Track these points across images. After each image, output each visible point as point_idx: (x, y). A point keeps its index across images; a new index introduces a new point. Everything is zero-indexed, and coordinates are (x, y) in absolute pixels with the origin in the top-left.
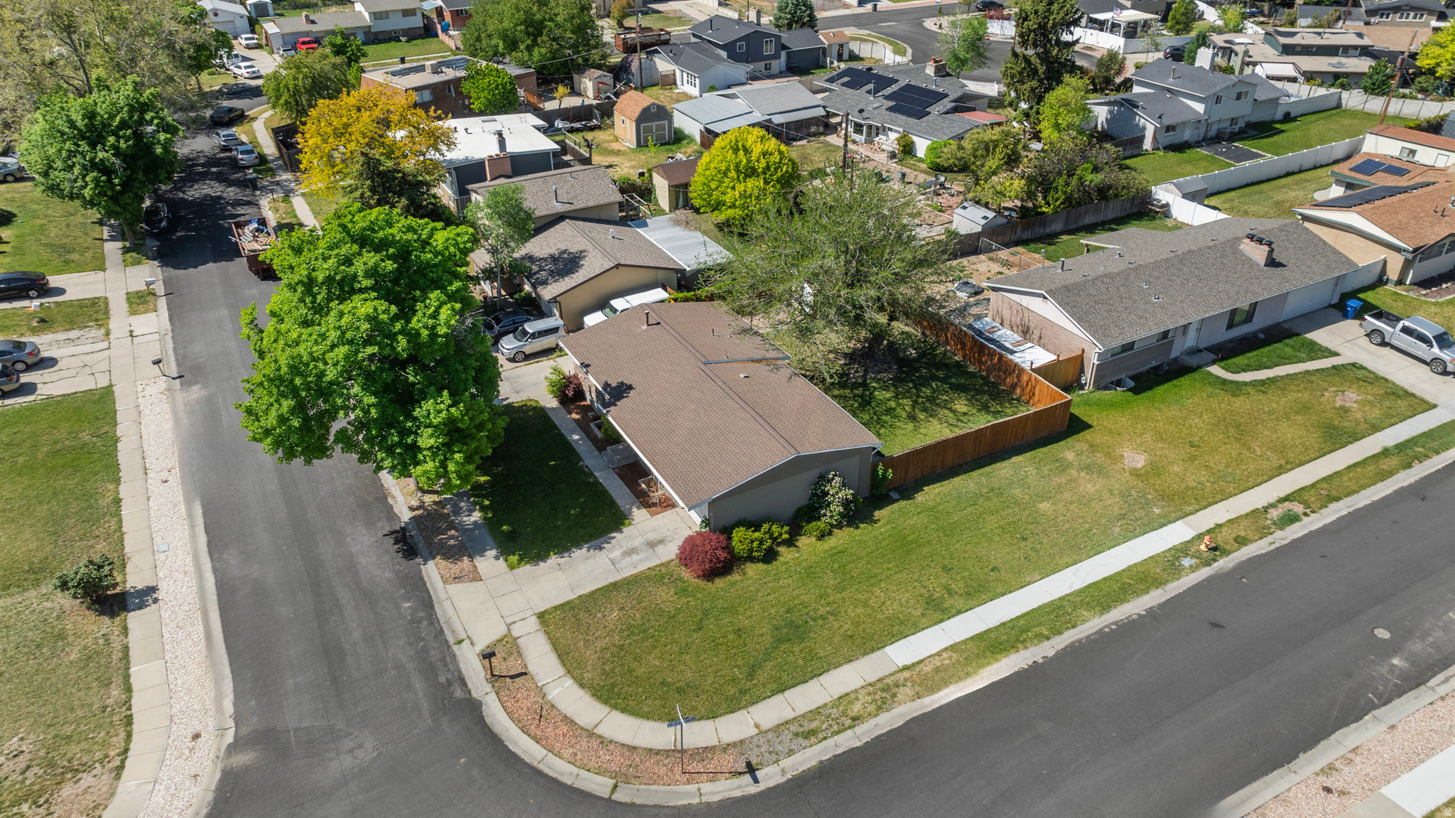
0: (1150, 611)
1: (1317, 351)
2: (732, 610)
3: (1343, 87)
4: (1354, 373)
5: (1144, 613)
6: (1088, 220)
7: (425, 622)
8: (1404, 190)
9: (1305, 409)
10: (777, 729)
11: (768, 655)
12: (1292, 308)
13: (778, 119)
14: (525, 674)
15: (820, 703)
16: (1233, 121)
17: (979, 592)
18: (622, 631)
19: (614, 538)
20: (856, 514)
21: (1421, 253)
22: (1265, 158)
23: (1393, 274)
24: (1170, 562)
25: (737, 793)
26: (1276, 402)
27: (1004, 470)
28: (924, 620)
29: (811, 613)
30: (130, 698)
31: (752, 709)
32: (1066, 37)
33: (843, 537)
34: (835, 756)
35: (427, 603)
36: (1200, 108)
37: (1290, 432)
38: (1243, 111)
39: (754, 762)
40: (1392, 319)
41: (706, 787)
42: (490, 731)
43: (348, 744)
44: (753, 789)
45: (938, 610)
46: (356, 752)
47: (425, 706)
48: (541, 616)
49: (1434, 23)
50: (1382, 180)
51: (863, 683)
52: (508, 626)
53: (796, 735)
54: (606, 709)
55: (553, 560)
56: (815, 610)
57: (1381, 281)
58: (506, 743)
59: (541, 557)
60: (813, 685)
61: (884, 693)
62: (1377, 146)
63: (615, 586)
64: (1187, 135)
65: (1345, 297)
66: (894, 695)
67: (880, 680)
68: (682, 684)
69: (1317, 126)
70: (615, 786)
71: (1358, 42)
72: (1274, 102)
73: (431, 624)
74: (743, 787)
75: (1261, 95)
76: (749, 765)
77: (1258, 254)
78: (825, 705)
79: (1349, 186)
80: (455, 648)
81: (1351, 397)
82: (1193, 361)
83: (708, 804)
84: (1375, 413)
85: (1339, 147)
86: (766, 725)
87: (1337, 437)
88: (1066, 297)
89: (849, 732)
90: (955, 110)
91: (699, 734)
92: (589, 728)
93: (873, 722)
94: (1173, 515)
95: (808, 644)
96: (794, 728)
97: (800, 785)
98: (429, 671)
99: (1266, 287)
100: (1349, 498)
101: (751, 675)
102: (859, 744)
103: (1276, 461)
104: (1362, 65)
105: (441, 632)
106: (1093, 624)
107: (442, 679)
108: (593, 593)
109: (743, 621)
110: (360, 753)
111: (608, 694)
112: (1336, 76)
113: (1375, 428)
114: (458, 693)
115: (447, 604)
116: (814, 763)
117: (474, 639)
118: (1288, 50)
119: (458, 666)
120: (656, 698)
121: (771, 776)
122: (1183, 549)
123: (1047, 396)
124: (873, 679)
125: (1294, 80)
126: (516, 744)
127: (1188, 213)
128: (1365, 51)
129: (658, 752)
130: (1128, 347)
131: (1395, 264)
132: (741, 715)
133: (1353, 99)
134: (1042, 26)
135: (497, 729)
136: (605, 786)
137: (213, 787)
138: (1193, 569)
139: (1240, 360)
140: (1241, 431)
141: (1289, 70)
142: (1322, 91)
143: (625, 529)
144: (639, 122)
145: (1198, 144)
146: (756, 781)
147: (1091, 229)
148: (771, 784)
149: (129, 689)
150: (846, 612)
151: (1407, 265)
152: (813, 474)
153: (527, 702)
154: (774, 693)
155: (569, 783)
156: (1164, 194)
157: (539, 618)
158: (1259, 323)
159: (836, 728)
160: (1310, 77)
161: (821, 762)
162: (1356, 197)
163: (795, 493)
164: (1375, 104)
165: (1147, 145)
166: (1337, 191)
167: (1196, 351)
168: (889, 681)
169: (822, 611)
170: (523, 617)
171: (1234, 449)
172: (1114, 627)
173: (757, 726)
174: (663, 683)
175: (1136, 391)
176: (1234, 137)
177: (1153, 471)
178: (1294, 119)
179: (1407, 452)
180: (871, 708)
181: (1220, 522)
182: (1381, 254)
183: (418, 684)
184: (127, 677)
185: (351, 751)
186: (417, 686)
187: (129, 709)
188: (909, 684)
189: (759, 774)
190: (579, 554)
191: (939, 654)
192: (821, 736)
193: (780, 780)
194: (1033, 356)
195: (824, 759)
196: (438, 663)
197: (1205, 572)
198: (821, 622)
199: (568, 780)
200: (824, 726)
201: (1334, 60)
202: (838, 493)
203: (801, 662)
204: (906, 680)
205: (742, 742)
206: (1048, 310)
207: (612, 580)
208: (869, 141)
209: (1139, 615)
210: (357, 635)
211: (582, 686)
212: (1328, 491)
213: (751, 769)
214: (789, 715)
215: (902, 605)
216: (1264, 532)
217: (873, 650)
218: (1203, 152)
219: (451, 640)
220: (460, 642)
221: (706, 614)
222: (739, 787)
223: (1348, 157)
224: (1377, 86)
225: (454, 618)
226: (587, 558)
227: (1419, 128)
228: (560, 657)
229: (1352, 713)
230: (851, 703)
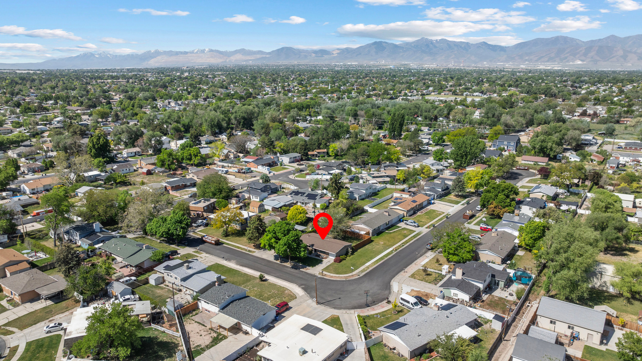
1: (399, 227)
2: (344, 265)
3: (386, 184)
4: (404, 229)
6: (356, 214)
8: (403, 202)
9: (400, 234)
10: (358, 272)
12: (394, 222)
13: (287, 204)
16: (370, 193)
18: (333, 268)
20: (352, 254)
21: (408, 211)
22: (378, 200)
23: (405, 215)
24: (392, 252)
26: (397, 234)
27: (367, 247)
32: (340, 181)
33: (352, 256)
36: (364, 191)
37: (399, 237)
38: (371, 191)
40: (407, 221)
45: (368, 261)
49: (396, 169)
50: (399, 201)
57: (404, 216)
59: (315, 266)
62: (396, 195)
64: (363, 197)
65: (400, 219)
69: (384, 191)
71: (385, 174)
72: (376, 188)
74: (359, 277)
75: (374, 187)
77: (387, 214)
79: (394, 202)
81: (405, 232)
82: (383, 231)
83: (356, 279)
84: (409, 233)
85: (390, 196)
87: (405, 236)
88: (364, 223)
90: (321, 198)
91: (350, 274)
92: (338, 276)
94: (389, 247)
99: (390, 219)
103: (399, 240)
104: (388, 179)
106: (386, 259)
111: (338, 274)
112: (384, 182)
113: (410, 235)
118: (374, 177)
121: (361, 275)
122: (392, 250)
123: (367, 237)
125: (377, 183)
127: (371, 210)
128: (387, 176)
129: (348, 276)
130: (375, 229)
131: (405, 213)
132: (354, 272)
133: (389, 186)
134: (336, 181)
138: (394, 252)
139: (389, 230)
140: (393, 238)
141: (375, 181)
142: (382, 185)
144: (259, 208)
145: (365, 198)
147: (357, 215)
151: (407, 213)
152: (346, 249)
153: (329, 277)
156: (366, 208)
158: (390, 224)
160: (380, 182)
162: (396, 204)
163: (345, 252)
164: (392, 187)
165: (357, 200)
166: (393, 204)
167: (383, 229)
171: (394, 240)
174: (343, 272)
175: (377, 235)
176: (371, 196)
177: (384, 244)
178: (380, 191)
179: (414, 237)
182: (403, 212)
194: (363, 233)
197: (396, 252)
201: (383, 178)
202: (350, 250)
205: (355, 274)
206: (362, 226)
207: (327, 266)
208: (305, 206)
211: (334, 274)
212: (407, 242)
215: (364, 261)
216: (401, 247)
217: (364, 265)
218: (367, 200)
223: (392, 198)
224: (392, 183)
227: (401, 191)
228: (328, 272)
229: (416, 259)
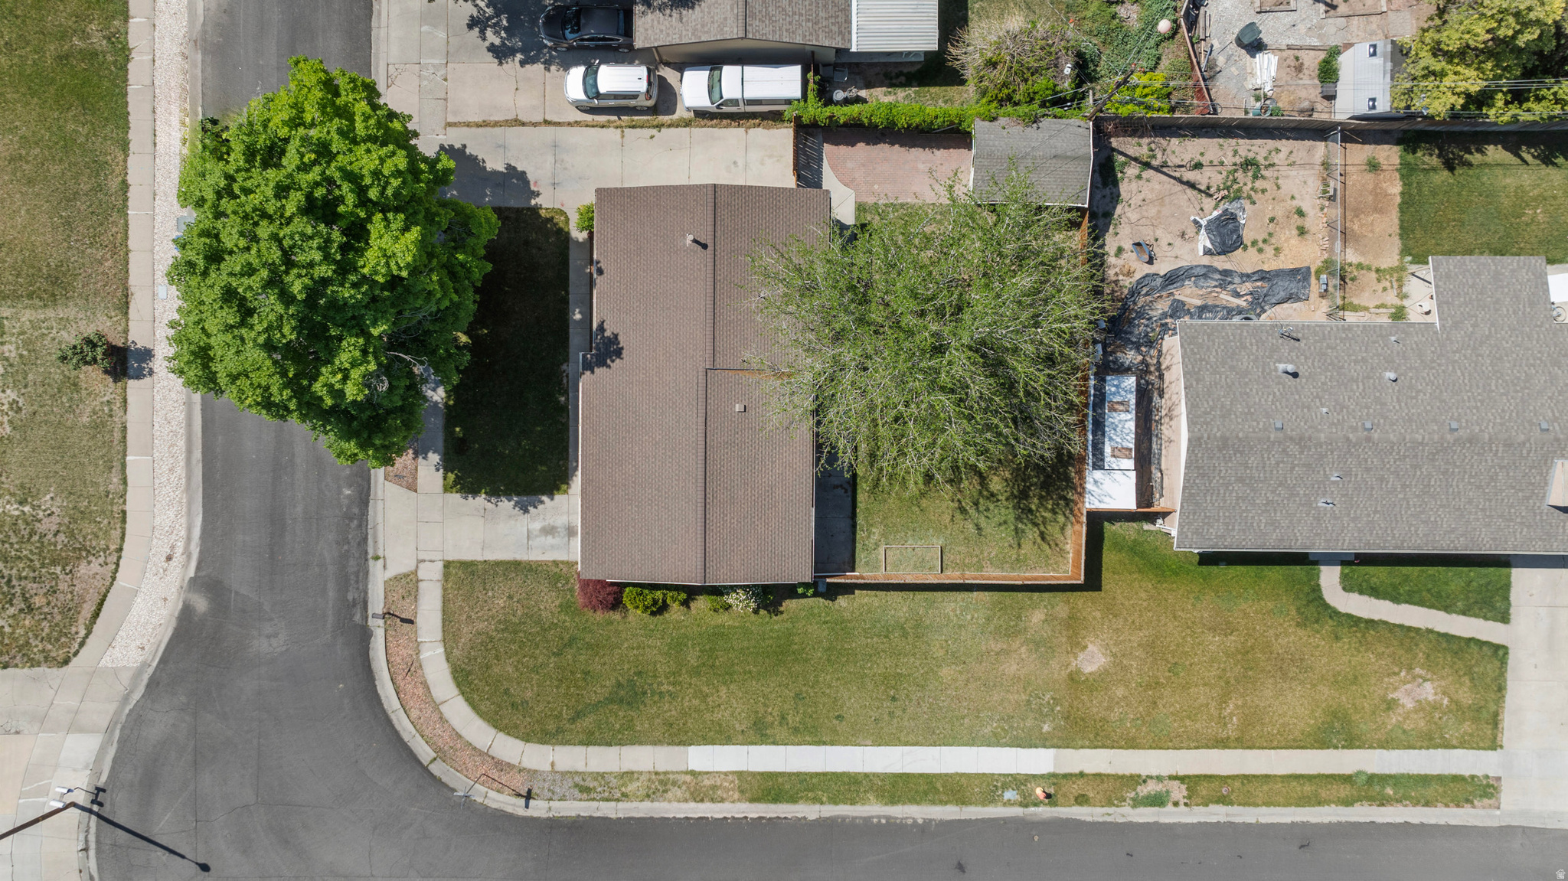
0: (928, 822)
2: (594, 648)
5: (920, 821)
7: (355, 522)
9: (1350, 682)
10: (564, 774)
11: (596, 706)
14: (411, 622)
15: (608, 770)
17: (810, 733)
18: (500, 622)
19: (542, 502)
24: (991, 787)
25: (509, 809)
26: (1333, 657)
27: (954, 604)
28: (741, 737)
29: (655, 686)
30: (125, 491)
31: (558, 748)
33: (736, 616)
34: (590, 817)
35: (364, 498)
37: (1291, 704)
39: (534, 791)
41: (492, 794)
42: (369, 666)
43: (268, 629)
44: (521, 812)
45: (760, 733)
46: (272, 639)
47: (330, 620)
48: (448, 565)
51: (651, 769)
52: (420, 561)
53: (576, 785)
54: (456, 691)
55: (481, 500)
56: (661, 684)
58: (377, 683)
60: (614, 751)
61: (661, 784)
63: (516, 566)
66: (665, 791)
67: (666, 773)
68: (518, 700)
70: (435, 759)
73: (360, 526)
74: (514, 806)
76: (529, 791)
78: (611, 773)
80: (371, 562)
81: (1423, 693)
83: (487, 807)
86: (559, 767)
87: (1333, 734)
89: (613, 804)
91: (509, 748)
92: (438, 702)
93: (635, 804)
94: (1055, 741)
95: (632, 714)
96: (577, 779)
97: (554, 825)
98: (344, 582)
100: (1241, 808)
101: (573, 720)
102: (613, 816)
103: (1231, 731)
105: (365, 540)
106: (873, 809)
107: (350, 597)
108: (498, 563)
109: (596, 667)
110: (274, 642)
111: (462, 677)
113: (1387, 744)
114: (357, 618)
115: (380, 504)
116: (573, 814)
117: (388, 562)
119: (367, 586)
120: (494, 703)
121: (539, 809)
122: (1019, 782)
124: (661, 768)
126: (383, 687)
129: (475, 748)
132: (546, 749)
135: (374, 666)
136: (428, 754)
137: (176, 614)
138: (1009, 803)
140: (1244, 677)
143: (557, 497)
146: (527, 806)
148: (536, 814)
149: (125, 481)
150: (683, 699)
153: (402, 652)
154: (581, 743)
155: (406, 740)
157: (445, 566)
159: (607, 794)
161: (579, 816)
168: (671, 777)
169: (665, 688)
170: (433, 558)
171: (1206, 696)
172: (883, 821)
173: (553, 764)
174: (506, 692)
177: (1094, 683)
179: (1373, 789)
180: (642, 792)
181: (1087, 771)
183: (331, 594)
184: (124, 466)
185: (269, 637)
186: (330, 594)
187: (124, 503)
188: (684, 788)
189: (532, 802)
190: (506, 505)
191: (726, 774)
192: (592, 796)
193: (544, 814)
195: (582, 814)
196: (352, 577)
197: (1017, 811)
198: (656, 698)
199: (406, 737)
200: (599, 789)
203: (617, 726)
204: (685, 783)
205: (535, 771)
207: (518, 557)
209: (915, 821)
210: (299, 509)
211: (448, 660)
212: (1233, 791)
213: (529, 796)
214: (581, 768)
215: (732, 715)
216: (1114, 802)
217: (680, 743)
219: (371, 554)
220: (377, 558)
221: (572, 640)
222: (514, 805)
225: (380, 527)
226: (510, 517)
228: (444, 621)
230: (631, 780)
